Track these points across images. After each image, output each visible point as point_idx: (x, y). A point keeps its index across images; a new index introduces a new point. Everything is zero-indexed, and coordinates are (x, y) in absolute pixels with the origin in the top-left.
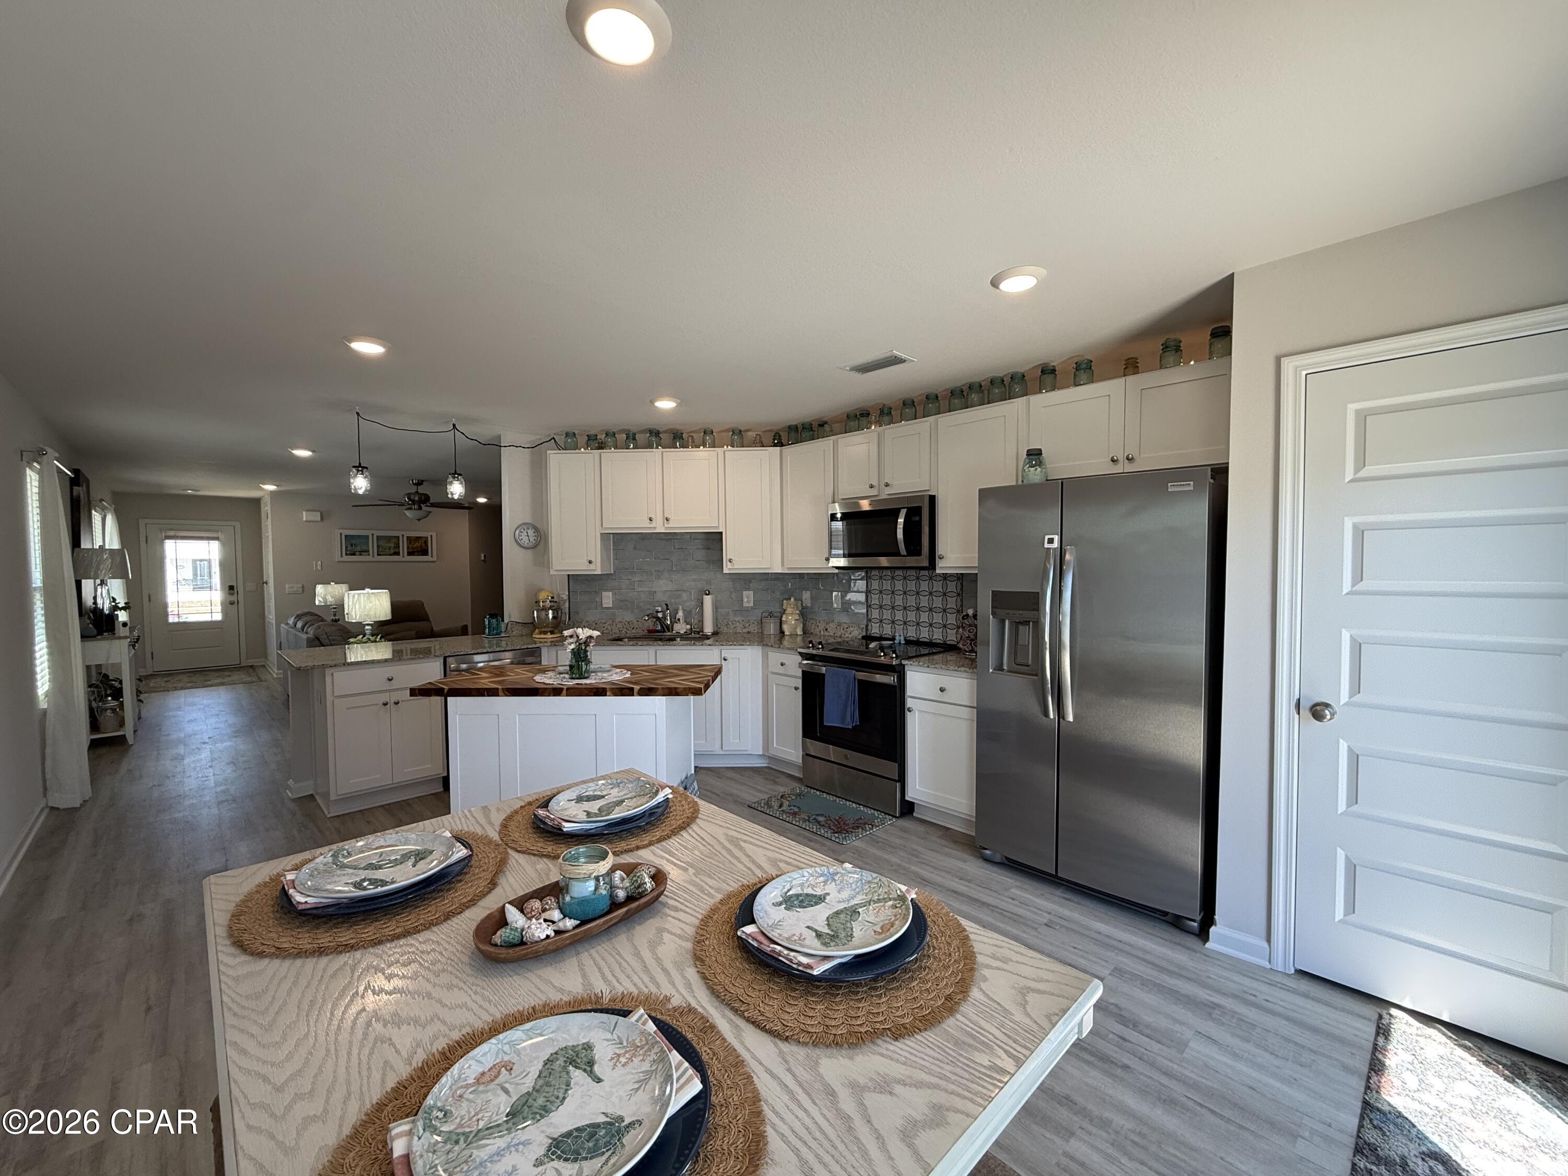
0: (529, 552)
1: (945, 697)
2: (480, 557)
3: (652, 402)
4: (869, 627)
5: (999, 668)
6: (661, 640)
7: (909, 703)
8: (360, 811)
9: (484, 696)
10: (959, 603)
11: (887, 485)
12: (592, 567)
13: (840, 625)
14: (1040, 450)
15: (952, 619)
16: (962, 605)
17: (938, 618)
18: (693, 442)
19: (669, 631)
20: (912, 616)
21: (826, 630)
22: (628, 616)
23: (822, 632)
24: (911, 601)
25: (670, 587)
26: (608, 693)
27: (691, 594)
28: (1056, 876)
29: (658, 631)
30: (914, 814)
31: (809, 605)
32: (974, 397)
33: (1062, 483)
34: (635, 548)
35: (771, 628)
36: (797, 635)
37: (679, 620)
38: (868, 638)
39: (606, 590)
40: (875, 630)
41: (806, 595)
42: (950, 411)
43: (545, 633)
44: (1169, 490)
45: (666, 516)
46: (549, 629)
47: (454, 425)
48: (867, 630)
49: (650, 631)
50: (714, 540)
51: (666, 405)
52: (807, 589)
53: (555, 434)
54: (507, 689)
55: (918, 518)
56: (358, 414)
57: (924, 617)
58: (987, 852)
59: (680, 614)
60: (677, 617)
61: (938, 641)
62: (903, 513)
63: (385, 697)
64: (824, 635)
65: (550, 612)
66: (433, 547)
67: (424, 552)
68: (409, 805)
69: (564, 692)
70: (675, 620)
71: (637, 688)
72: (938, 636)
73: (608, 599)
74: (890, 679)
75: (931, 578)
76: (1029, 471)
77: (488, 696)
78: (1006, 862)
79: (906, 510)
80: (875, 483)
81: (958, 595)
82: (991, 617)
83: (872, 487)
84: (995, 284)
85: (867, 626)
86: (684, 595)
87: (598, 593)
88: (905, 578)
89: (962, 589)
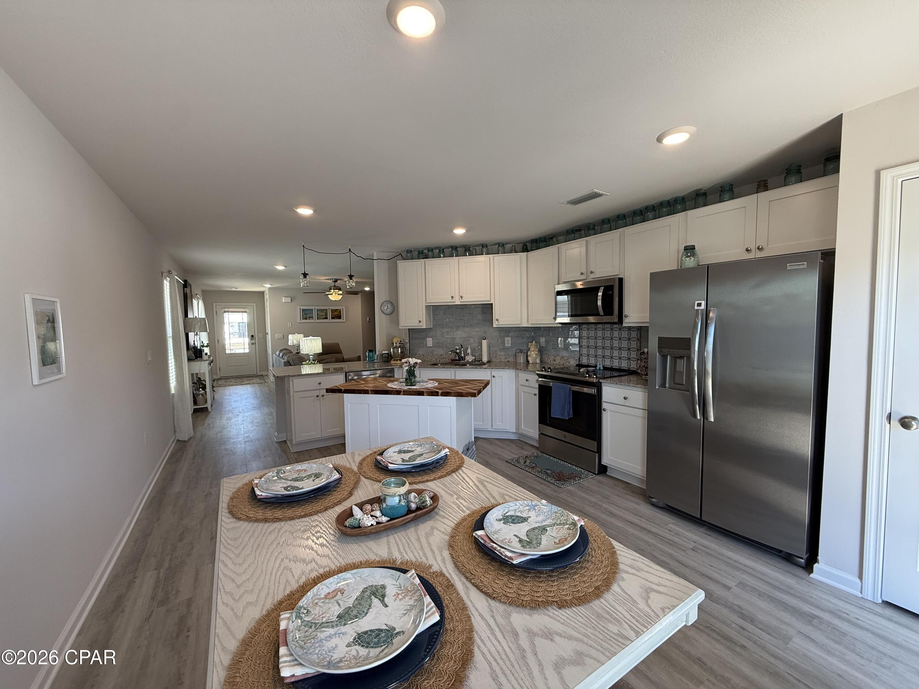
0: (388, 316)
1: (627, 403)
2: (367, 319)
3: (452, 231)
4: (581, 359)
5: (663, 385)
6: (458, 365)
7: (604, 405)
8: (307, 450)
9: (361, 393)
10: (639, 345)
11: (592, 272)
12: (421, 324)
13: (562, 357)
14: (694, 246)
15: (634, 355)
16: (640, 346)
17: (624, 354)
18: (476, 252)
19: (463, 360)
20: (608, 353)
21: (555, 360)
22: (440, 351)
23: (552, 362)
24: (608, 343)
25: (464, 335)
26: (425, 394)
27: (475, 339)
28: (700, 519)
29: (457, 360)
30: (607, 473)
31: (544, 346)
32: (650, 215)
33: (708, 267)
34: (444, 314)
35: (521, 359)
36: (537, 363)
37: (468, 354)
38: (580, 366)
39: (429, 337)
40: (584, 361)
41: (542, 340)
42: (633, 225)
43: (397, 360)
44: (788, 269)
45: (461, 295)
46: (399, 358)
47: (350, 249)
48: (579, 360)
49: (453, 360)
50: (487, 308)
51: (459, 231)
52: (543, 336)
53: (401, 252)
54: (373, 390)
55: (611, 292)
56: (303, 246)
57: (616, 353)
58: (653, 500)
59: (469, 351)
60: (467, 352)
61: (625, 368)
62: (602, 289)
63: (317, 393)
64: (553, 364)
65: (400, 349)
66: (344, 315)
67: (339, 317)
68: (329, 449)
69: (402, 393)
70: (466, 354)
71: (440, 391)
72: (624, 365)
73: (430, 342)
74: (593, 391)
75: (620, 329)
76: (686, 260)
77: (364, 394)
78: (666, 507)
79: (603, 287)
80: (584, 271)
81: (638, 339)
82: (658, 353)
83: (582, 274)
84: (659, 140)
85: (579, 358)
86: (472, 340)
87: (424, 339)
88: (603, 329)
89: (640, 336)
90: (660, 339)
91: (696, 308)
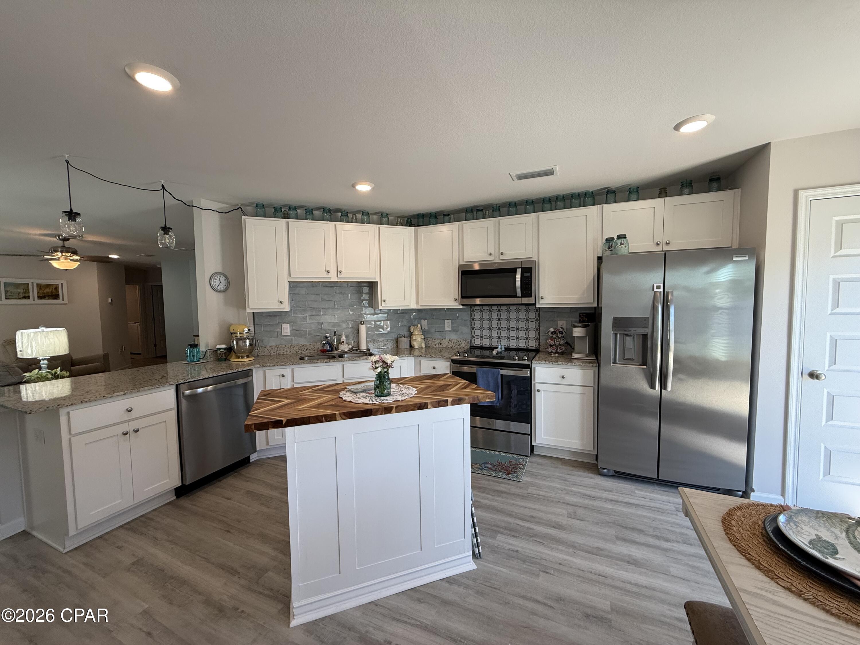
0: (221, 295)
1: (564, 381)
3: (353, 186)
4: (473, 341)
5: (615, 362)
6: (334, 357)
7: (538, 386)
8: (100, 537)
9: (322, 422)
10: (537, 325)
11: (502, 254)
12: (282, 306)
13: (451, 340)
14: (625, 235)
15: (532, 334)
16: (539, 326)
17: (522, 334)
18: (356, 219)
19: (336, 350)
20: (504, 333)
21: (441, 344)
22: (302, 341)
23: (437, 346)
24: (504, 324)
25: (333, 319)
27: (348, 324)
28: (658, 479)
29: (328, 351)
30: (534, 453)
31: (427, 329)
34: (306, 292)
35: (405, 344)
36: (422, 348)
37: (343, 342)
38: (473, 348)
39: (285, 323)
40: (477, 342)
41: (425, 323)
43: (243, 357)
44: (734, 259)
45: (327, 269)
46: (245, 354)
47: (163, 186)
48: (471, 342)
49: (322, 351)
51: (363, 188)
52: (425, 319)
54: (344, 414)
55: (529, 274)
56: (68, 162)
57: (513, 334)
58: (605, 471)
59: (344, 338)
60: (342, 340)
61: (522, 347)
62: (519, 271)
63: (125, 428)
64: (439, 347)
65: (248, 341)
66: (64, 292)
67: (56, 296)
69: (394, 410)
70: (340, 342)
71: (450, 400)
72: (522, 344)
73: (286, 329)
74: (526, 373)
76: (622, 247)
77: (327, 421)
78: (615, 474)
80: (492, 253)
81: (537, 320)
82: (612, 332)
83: (490, 254)
85: (471, 340)
86: (344, 326)
87: (278, 325)
88: (499, 311)
89: (539, 316)
90: (615, 319)
91: (655, 290)
